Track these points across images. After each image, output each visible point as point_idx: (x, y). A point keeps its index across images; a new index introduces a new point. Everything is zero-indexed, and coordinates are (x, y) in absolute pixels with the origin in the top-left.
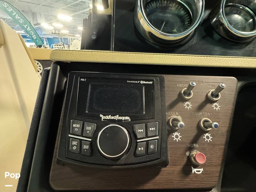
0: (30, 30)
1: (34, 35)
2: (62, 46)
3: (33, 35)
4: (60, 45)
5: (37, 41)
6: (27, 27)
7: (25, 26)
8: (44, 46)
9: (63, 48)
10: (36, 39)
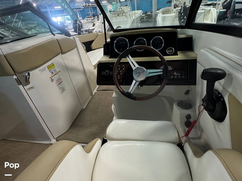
0: (67, 7)
2: (92, 17)
3: (70, 12)
4: (91, 17)
5: (73, 16)
6: (64, 5)
8: (79, 21)
9: (93, 19)
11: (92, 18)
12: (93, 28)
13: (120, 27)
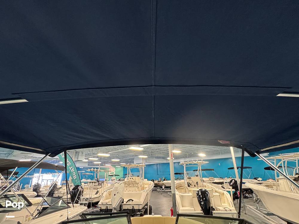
0: (74, 171)
1: (76, 176)
3: (74, 176)
5: (76, 180)
6: (72, 169)
7: (70, 168)
10: (76, 179)
11: (96, 184)
12: (96, 196)
13: (132, 200)
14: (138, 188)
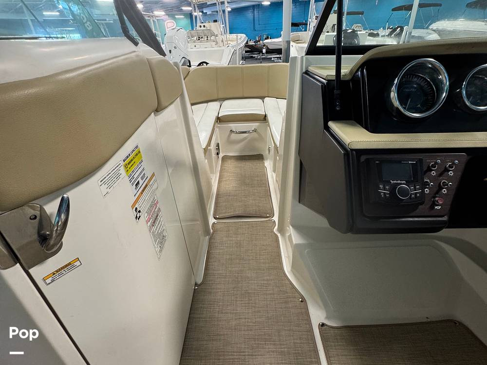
14: (217, 43)
